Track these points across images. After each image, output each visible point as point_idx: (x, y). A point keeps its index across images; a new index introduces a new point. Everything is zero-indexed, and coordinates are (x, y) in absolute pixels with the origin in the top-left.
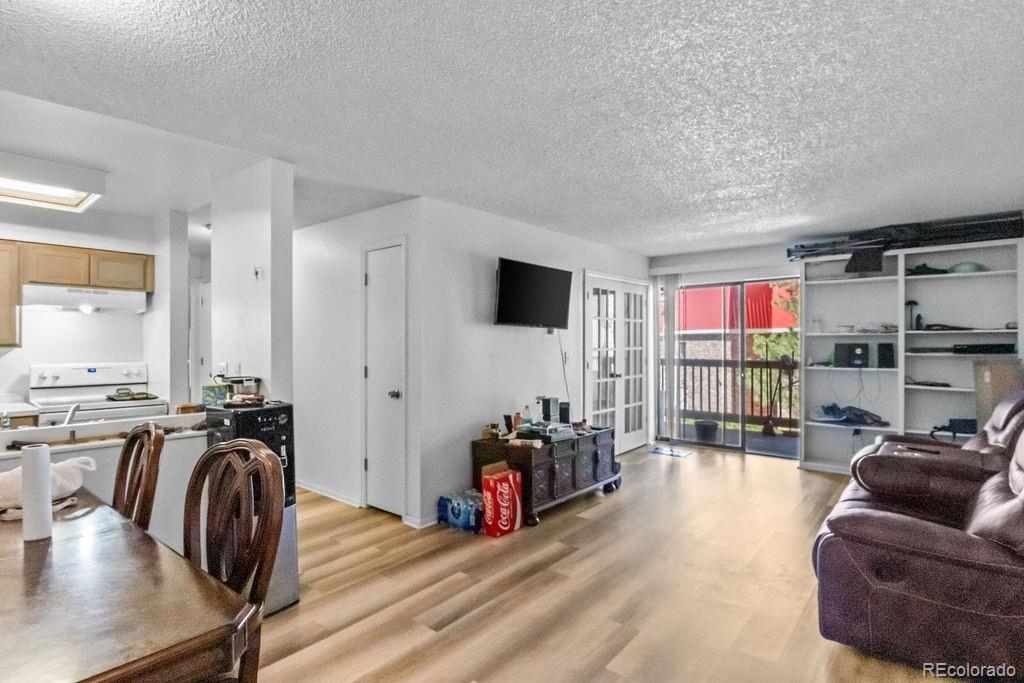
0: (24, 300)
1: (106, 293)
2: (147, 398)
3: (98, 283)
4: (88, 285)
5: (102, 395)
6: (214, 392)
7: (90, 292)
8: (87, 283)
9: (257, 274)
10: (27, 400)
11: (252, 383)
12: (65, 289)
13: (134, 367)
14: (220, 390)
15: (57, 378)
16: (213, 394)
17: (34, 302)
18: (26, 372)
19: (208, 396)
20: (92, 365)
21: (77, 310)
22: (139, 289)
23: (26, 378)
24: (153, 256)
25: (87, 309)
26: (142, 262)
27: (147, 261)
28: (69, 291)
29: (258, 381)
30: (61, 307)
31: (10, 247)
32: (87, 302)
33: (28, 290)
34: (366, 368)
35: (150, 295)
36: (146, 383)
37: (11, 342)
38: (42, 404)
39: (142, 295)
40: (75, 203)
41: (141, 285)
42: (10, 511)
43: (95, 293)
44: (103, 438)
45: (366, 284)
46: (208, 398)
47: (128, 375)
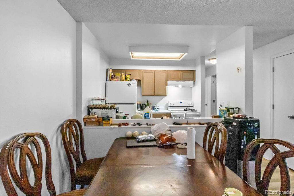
0: (168, 84)
1: (184, 82)
2: (195, 111)
3: (183, 79)
4: (181, 80)
5: (183, 109)
6: (224, 112)
7: (181, 82)
8: (180, 79)
9: (238, 70)
10: (168, 109)
11: (237, 109)
12: (176, 81)
13: (190, 102)
14: (225, 111)
15: (174, 104)
16: (223, 112)
17: (170, 85)
18: (168, 102)
19: (222, 113)
20: (181, 101)
21: (178, 87)
22: (192, 80)
23: (168, 104)
24: (195, 71)
25: (180, 86)
26: (192, 73)
27: (194, 72)
28: (177, 82)
29: (239, 109)
30: (174, 86)
31: (165, 72)
32: (180, 84)
33: (169, 82)
34: (273, 105)
35: (194, 82)
36: (193, 107)
37: (165, 95)
38: (172, 111)
39: (193, 82)
40: (179, 58)
41: (192, 79)
42: (178, 144)
43: (182, 82)
44: (194, 124)
45: (273, 71)
46: (221, 114)
47: (189, 104)
